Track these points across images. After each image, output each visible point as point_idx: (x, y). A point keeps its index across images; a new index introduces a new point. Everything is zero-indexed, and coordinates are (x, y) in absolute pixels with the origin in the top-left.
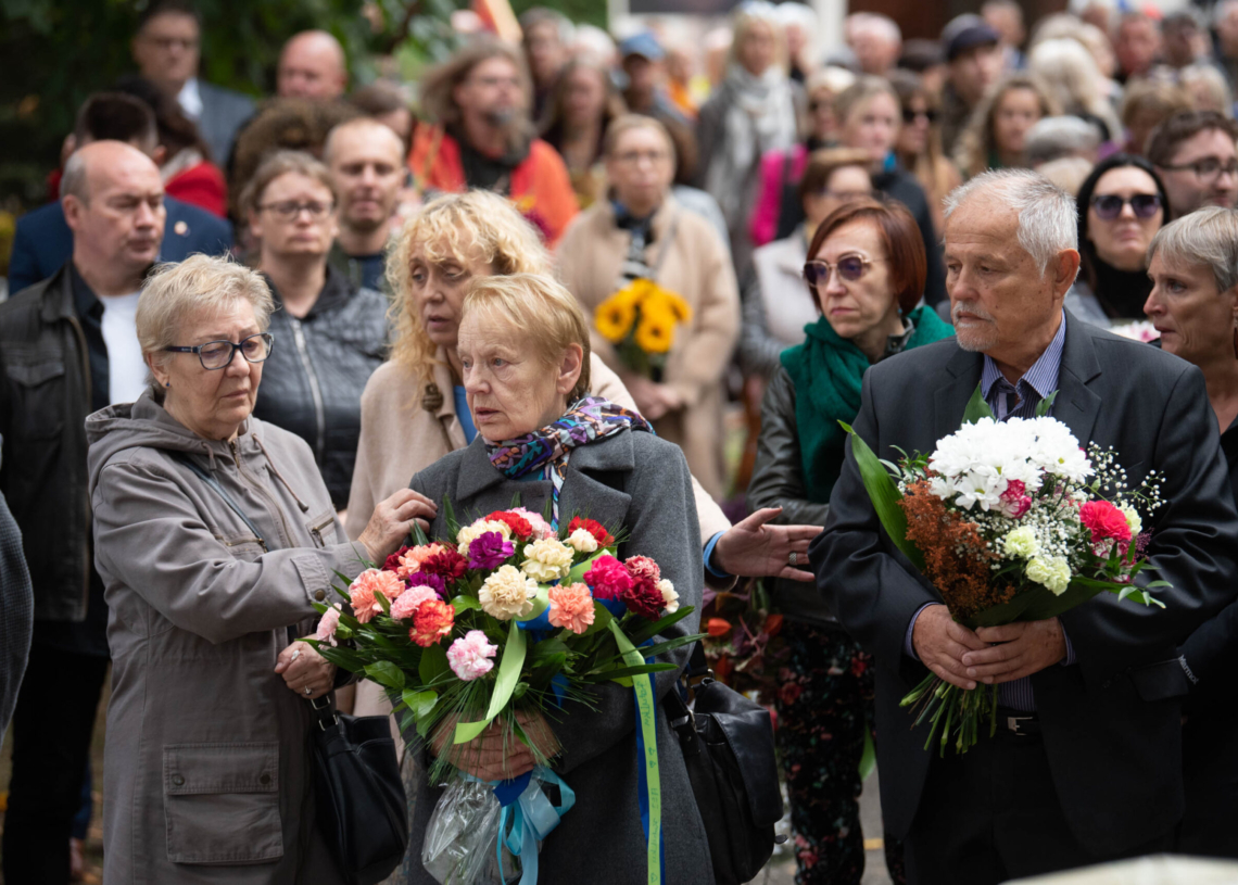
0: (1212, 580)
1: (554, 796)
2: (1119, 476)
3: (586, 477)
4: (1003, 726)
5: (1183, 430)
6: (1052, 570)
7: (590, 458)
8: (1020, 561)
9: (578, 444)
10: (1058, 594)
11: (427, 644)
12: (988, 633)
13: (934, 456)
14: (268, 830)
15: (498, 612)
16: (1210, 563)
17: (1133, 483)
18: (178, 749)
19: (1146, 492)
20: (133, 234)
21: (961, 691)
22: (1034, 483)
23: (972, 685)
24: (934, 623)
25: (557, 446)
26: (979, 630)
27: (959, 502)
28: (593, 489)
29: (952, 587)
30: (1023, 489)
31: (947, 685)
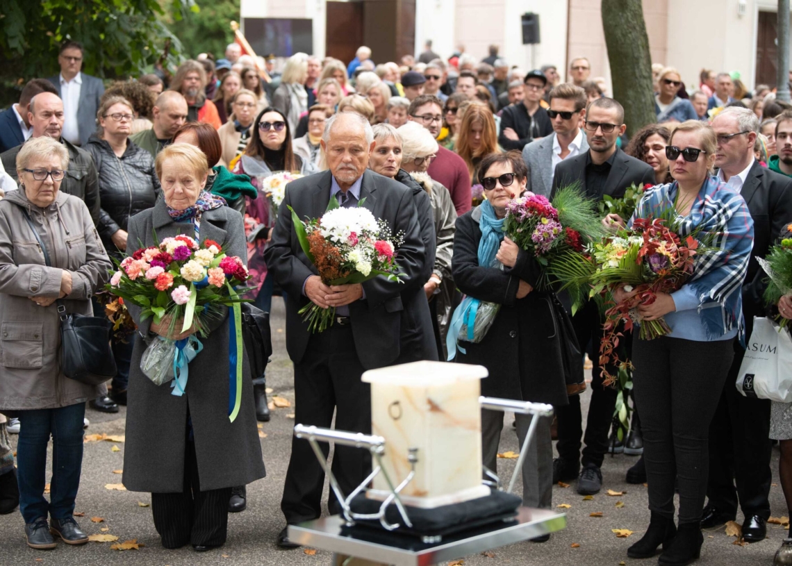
0: (415, 269)
1: (196, 347)
2: (388, 232)
3: (210, 224)
4: (335, 321)
5: (406, 212)
6: (365, 267)
7: (210, 216)
8: (353, 263)
9: (205, 210)
10: (366, 275)
11: (163, 290)
12: (335, 288)
13: (321, 220)
14: (36, 356)
15: (189, 279)
16: (414, 262)
17: (394, 234)
18: (7, 323)
19: (398, 238)
20: (49, 126)
21: (323, 309)
22: (359, 233)
23: (327, 307)
24: (314, 283)
25: (198, 211)
26: (331, 286)
27: (332, 239)
28: (212, 228)
29: (324, 270)
30: (355, 235)
31: (318, 306)
